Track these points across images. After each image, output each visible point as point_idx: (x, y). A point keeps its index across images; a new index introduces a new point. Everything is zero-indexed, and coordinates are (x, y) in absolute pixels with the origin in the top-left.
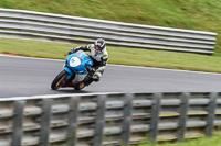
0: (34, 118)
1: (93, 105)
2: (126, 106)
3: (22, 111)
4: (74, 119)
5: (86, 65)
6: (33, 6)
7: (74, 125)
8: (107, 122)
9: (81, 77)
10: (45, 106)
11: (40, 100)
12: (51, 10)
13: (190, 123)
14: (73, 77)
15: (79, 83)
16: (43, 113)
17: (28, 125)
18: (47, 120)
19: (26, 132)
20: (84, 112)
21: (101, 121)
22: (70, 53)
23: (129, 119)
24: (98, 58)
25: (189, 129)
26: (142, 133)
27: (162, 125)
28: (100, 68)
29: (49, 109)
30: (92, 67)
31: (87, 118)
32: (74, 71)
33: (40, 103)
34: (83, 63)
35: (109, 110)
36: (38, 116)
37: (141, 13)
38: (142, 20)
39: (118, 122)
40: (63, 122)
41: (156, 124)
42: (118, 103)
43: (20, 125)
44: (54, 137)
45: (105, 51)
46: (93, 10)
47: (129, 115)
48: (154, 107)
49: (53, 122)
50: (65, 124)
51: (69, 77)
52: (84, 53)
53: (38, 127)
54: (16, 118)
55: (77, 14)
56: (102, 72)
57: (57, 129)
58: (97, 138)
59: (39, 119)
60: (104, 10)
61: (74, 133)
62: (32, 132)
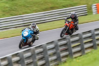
0: (17, 62)
1: (41, 50)
2: (56, 46)
4: (35, 58)
6: (4, 15)
8: (50, 55)
10: (21, 56)
11: (18, 53)
12: (12, 15)
13: (86, 46)
16: (21, 59)
18: (23, 61)
20: (38, 54)
21: (46, 56)
23: (59, 51)
25: (86, 49)
26: (66, 56)
27: (74, 50)
29: (23, 56)
31: (40, 56)
32: (27, 38)
33: (18, 55)
35: (49, 50)
36: (19, 61)
37: (51, 5)
38: (52, 8)
39: (54, 54)
40: (30, 61)
41: (71, 51)
42: (52, 46)
46: (30, 10)
47: (58, 49)
48: (68, 43)
49: (26, 62)
50: (32, 61)
55: (24, 13)
58: (47, 64)
59: (19, 62)
60: (35, 9)
61: (37, 64)
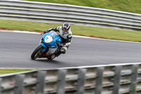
0: (109, 78)
3: (101, 74)
4: (135, 79)
5: (57, 41)
6: (109, 6)
7: (135, 82)
9: (53, 50)
10: (117, 71)
11: (114, 67)
12: (121, 9)
14: (47, 50)
15: (51, 55)
16: (115, 75)
17: (106, 83)
18: (118, 80)
19: (104, 88)
22: (45, 33)
24: (65, 37)
28: (67, 44)
29: (119, 72)
30: (61, 43)
32: (48, 46)
33: (114, 69)
34: (55, 40)
36: (112, 77)
40: (128, 81)
43: (100, 83)
44: (122, 90)
45: (70, 32)
49: (121, 81)
50: (129, 82)
51: (44, 50)
52: (55, 33)
53: (112, 84)
54: (98, 79)
55: (137, 12)
56: (67, 47)
57: (124, 85)
59: (113, 79)
61: (135, 88)
62: (108, 88)
